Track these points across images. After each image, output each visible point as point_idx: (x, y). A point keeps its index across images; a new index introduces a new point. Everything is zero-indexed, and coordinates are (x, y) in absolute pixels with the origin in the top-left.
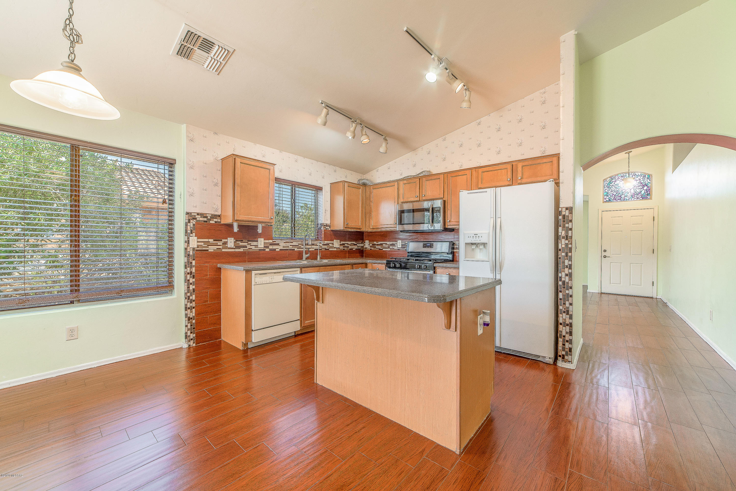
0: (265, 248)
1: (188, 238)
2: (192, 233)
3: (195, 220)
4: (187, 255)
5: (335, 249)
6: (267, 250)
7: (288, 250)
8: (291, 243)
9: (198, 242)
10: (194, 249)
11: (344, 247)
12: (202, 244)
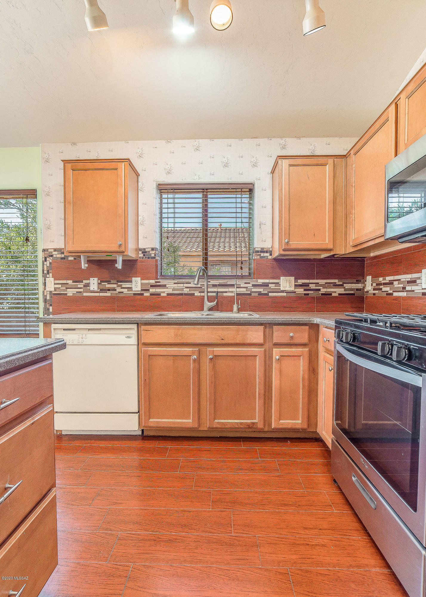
0: (142, 292)
1: (45, 280)
2: (48, 273)
3: (51, 258)
4: (45, 301)
5: (285, 294)
6: (147, 294)
7: (182, 294)
8: (186, 283)
9: (55, 284)
10: (51, 292)
11: (305, 290)
12: (60, 286)
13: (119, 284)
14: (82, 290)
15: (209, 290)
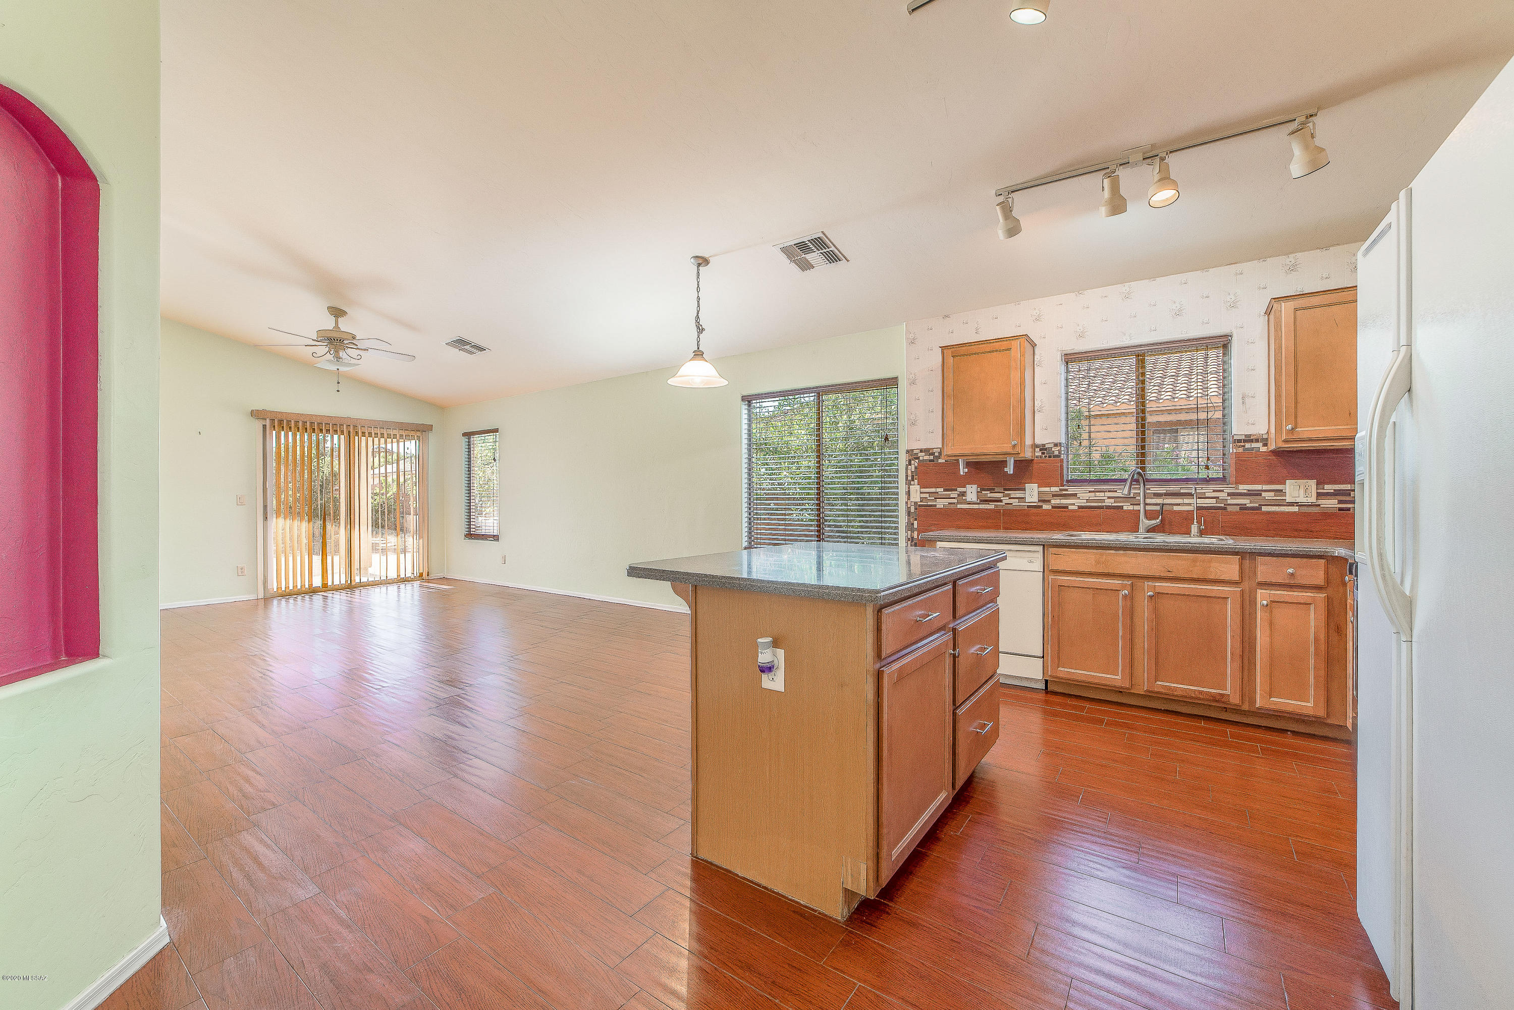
0: (1040, 504)
1: (909, 488)
2: (913, 480)
3: (917, 461)
4: (909, 513)
6: (1046, 507)
7: (1102, 507)
8: (1109, 491)
9: (921, 493)
10: (916, 503)
12: (927, 495)
13: (1006, 492)
14: (955, 501)
15: (1148, 501)
